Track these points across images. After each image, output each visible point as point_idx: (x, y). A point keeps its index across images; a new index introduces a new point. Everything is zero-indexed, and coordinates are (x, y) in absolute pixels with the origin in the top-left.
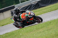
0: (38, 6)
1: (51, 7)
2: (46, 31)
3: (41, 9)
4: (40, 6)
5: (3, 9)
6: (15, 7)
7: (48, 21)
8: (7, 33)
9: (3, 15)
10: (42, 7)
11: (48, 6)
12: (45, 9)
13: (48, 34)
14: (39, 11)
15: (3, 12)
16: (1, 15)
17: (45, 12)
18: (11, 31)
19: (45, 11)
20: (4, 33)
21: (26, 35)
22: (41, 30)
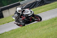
0: (43, 3)
1: (56, 4)
2: (51, 28)
3: (46, 5)
4: (45, 3)
5: (9, 6)
6: (21, 3)
7: (53, 18)
8: (12, 30)
9: (9, 12)
10: (47, 4)
11: (52, 2)
12: (49, 6)
13: (53, 31)
14: (44, 8)
15: (8, 9)
16: (7, 12)
17: (50, 9)
18: (17, 28)
19: (50, 7)
20: (10, 30)
21: (31, 32)
22: (46, 27)
